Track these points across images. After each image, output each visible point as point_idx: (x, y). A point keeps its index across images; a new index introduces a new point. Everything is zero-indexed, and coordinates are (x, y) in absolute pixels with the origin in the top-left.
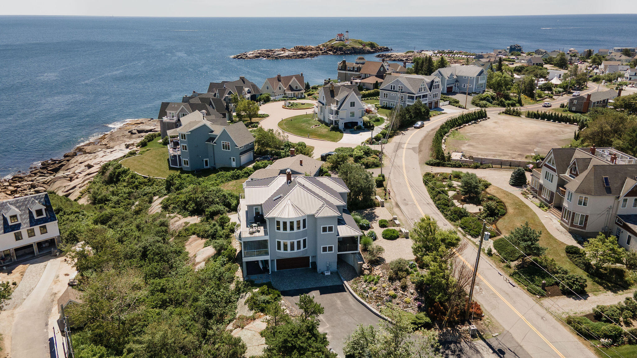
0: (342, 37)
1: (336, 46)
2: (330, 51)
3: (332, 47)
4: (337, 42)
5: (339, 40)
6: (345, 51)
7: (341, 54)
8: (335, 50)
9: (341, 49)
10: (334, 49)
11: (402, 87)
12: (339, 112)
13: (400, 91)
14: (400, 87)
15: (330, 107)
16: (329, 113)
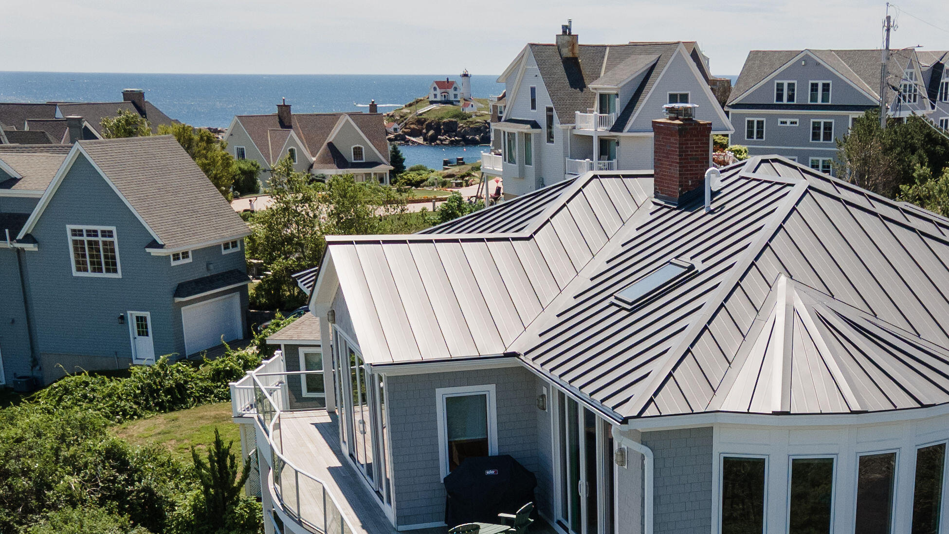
0: (451, 92)
1: (431, 118)
2: (415, 134)
3: (420, 122)
4: (434, 106)
5: (441, 102)
6: (466, 133)
7: (452, 142)
8: (431, 132)
9: (451, 128)
10: (429, 127)
11: (826, 87)
12: (618, 144)
13: (819, 102)
14: (814, 87)
15: (570, 126)
16: (565, 156)
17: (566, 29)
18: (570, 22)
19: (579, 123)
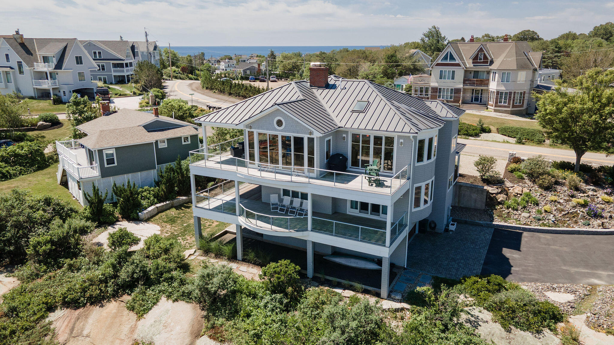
11: (100, 53)
12: (57, 74)
13: (98, 58)
14: (95, 53)
15: (33, 68)
16: (32, 79)
17: (17, 32)
18: (18, 29)
19: (36, 67)
